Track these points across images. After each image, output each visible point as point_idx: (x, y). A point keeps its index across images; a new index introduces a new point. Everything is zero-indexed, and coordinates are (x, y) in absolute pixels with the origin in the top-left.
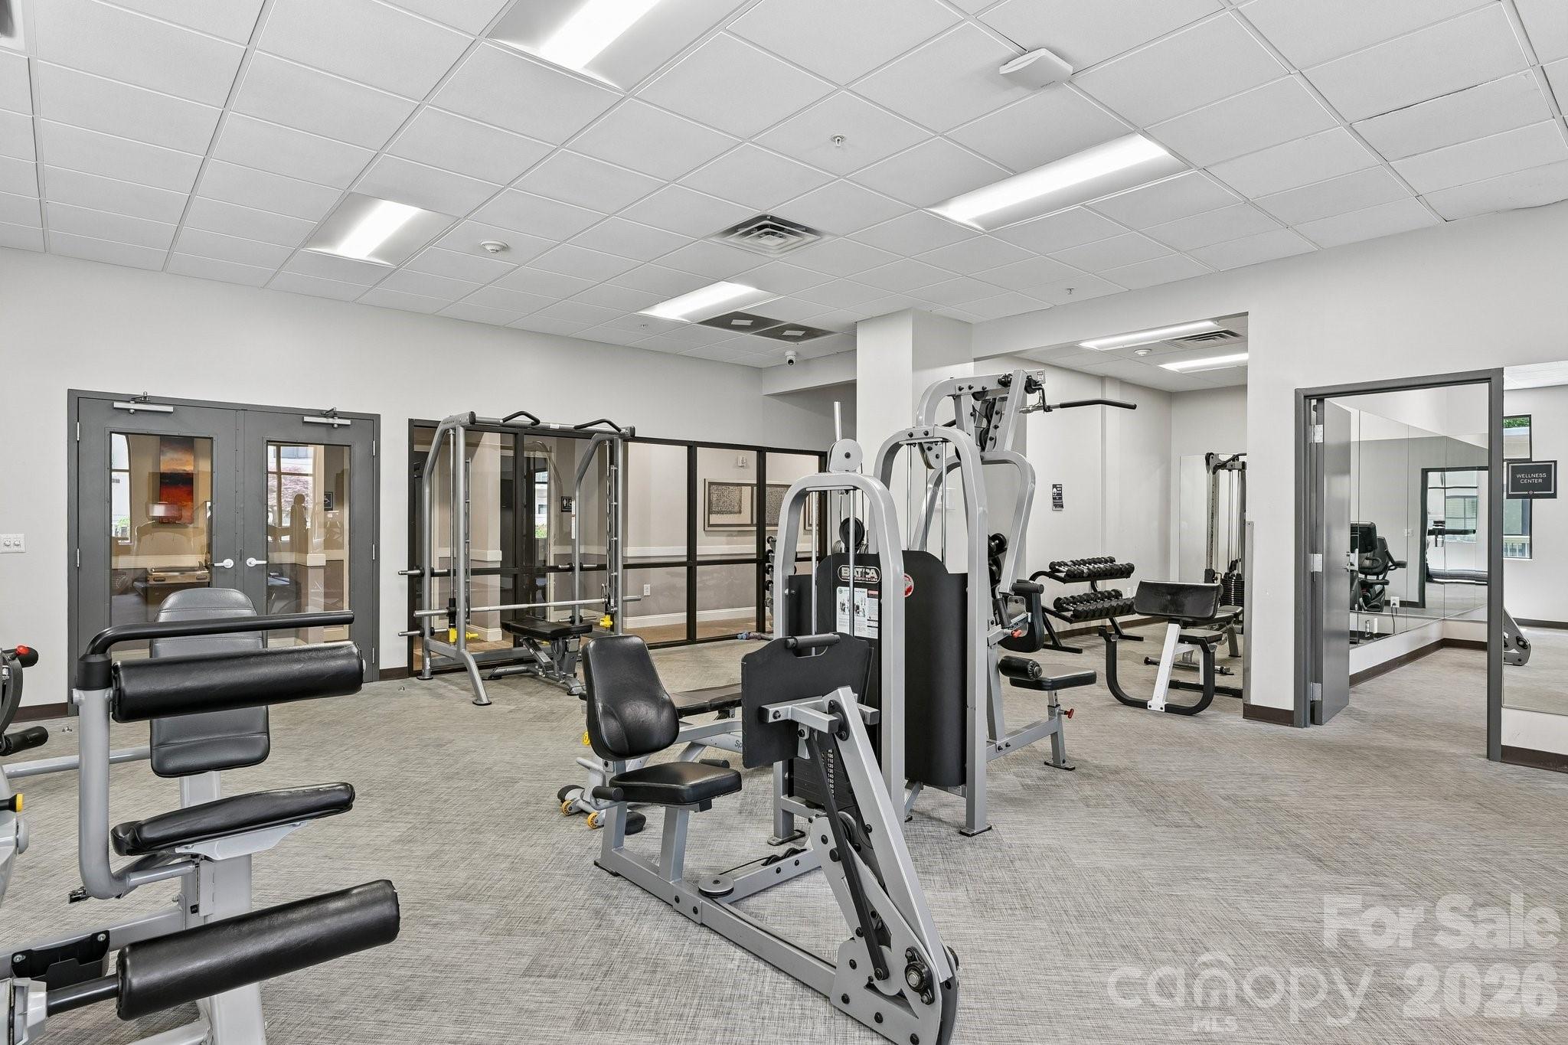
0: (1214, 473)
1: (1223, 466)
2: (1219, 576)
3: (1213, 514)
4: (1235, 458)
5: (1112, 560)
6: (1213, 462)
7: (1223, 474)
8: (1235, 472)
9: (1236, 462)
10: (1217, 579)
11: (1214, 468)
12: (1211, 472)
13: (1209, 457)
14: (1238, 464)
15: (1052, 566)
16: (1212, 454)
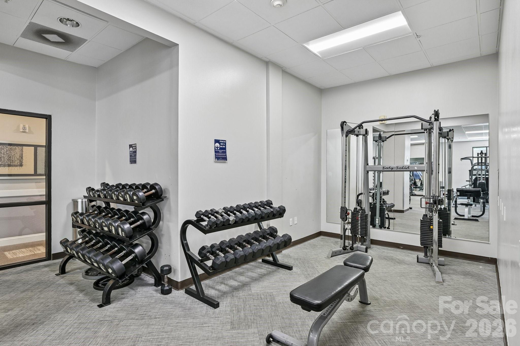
0: (347, 136)
1: (351, 131)
2: (350, 212)
3: (346, 167)
4: (360, 126)
5: (269, 203)
6: (345, 129)
7: (353, 138)
8: (361, 137)
9: (361, 130)
10: (349, 214)
11: (347, 133)
12: (344, 135)
13: (343, 124)
14: (362, 131)
15: (198, 214)
16: (345, 122)
